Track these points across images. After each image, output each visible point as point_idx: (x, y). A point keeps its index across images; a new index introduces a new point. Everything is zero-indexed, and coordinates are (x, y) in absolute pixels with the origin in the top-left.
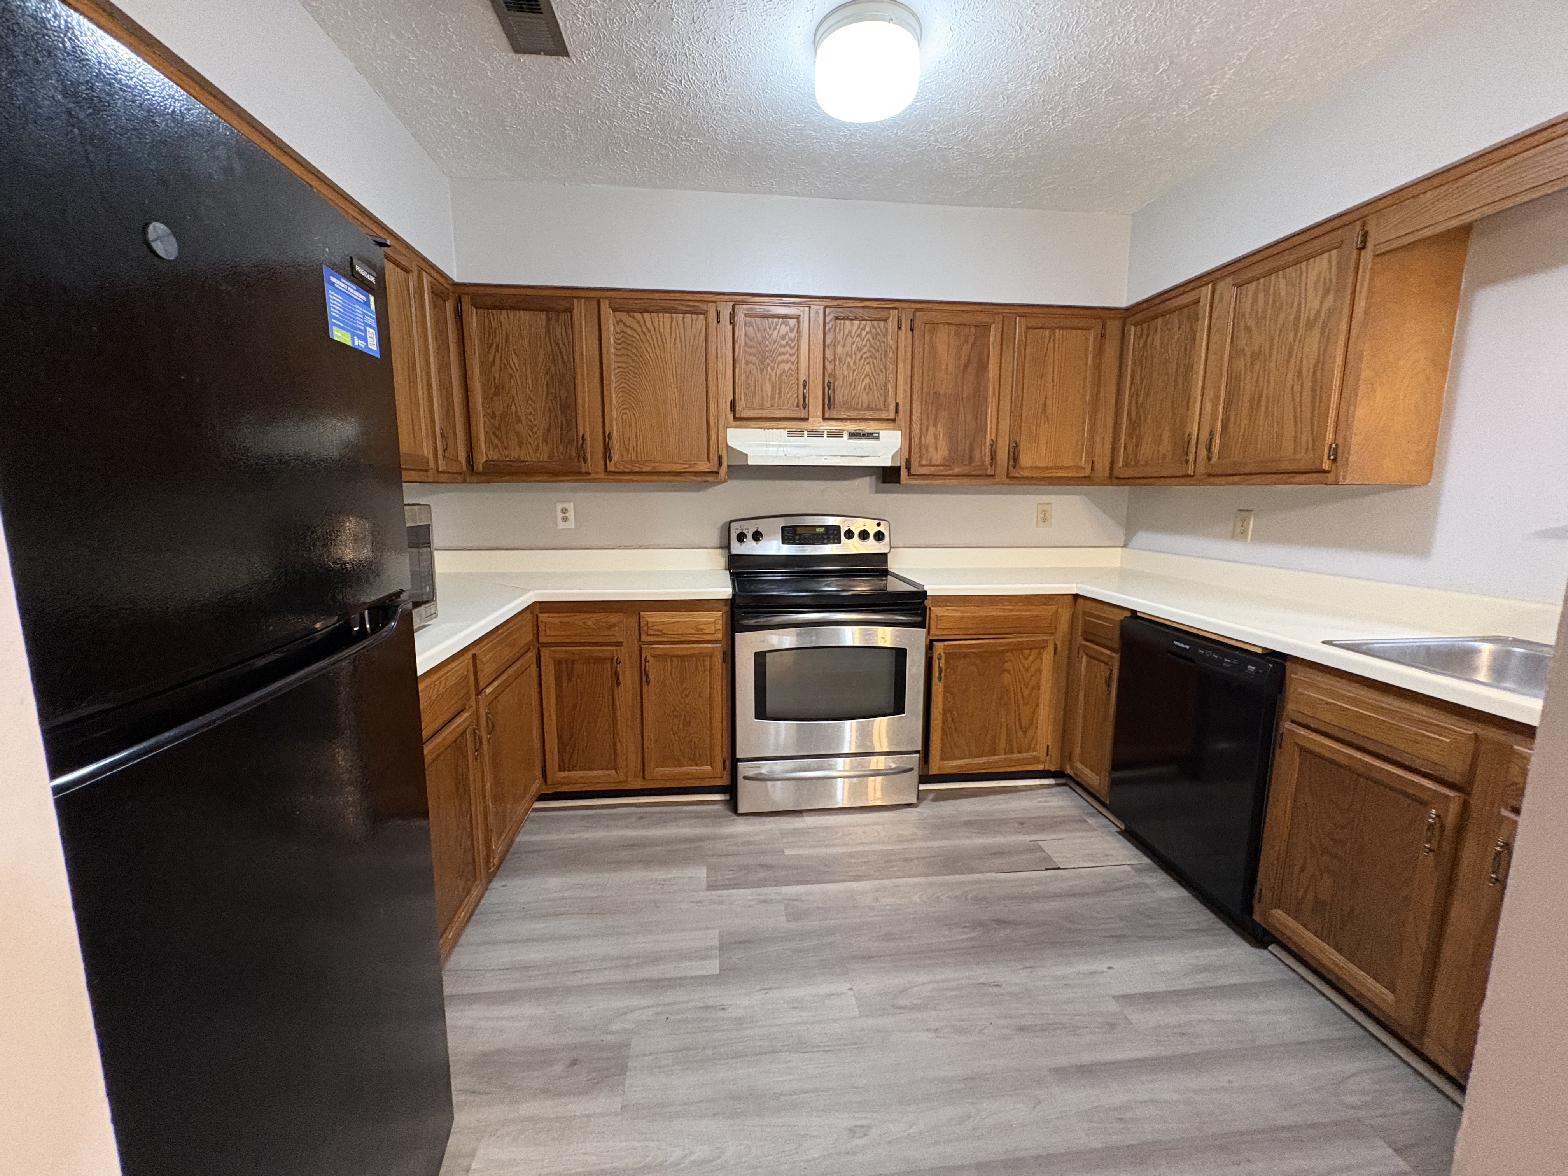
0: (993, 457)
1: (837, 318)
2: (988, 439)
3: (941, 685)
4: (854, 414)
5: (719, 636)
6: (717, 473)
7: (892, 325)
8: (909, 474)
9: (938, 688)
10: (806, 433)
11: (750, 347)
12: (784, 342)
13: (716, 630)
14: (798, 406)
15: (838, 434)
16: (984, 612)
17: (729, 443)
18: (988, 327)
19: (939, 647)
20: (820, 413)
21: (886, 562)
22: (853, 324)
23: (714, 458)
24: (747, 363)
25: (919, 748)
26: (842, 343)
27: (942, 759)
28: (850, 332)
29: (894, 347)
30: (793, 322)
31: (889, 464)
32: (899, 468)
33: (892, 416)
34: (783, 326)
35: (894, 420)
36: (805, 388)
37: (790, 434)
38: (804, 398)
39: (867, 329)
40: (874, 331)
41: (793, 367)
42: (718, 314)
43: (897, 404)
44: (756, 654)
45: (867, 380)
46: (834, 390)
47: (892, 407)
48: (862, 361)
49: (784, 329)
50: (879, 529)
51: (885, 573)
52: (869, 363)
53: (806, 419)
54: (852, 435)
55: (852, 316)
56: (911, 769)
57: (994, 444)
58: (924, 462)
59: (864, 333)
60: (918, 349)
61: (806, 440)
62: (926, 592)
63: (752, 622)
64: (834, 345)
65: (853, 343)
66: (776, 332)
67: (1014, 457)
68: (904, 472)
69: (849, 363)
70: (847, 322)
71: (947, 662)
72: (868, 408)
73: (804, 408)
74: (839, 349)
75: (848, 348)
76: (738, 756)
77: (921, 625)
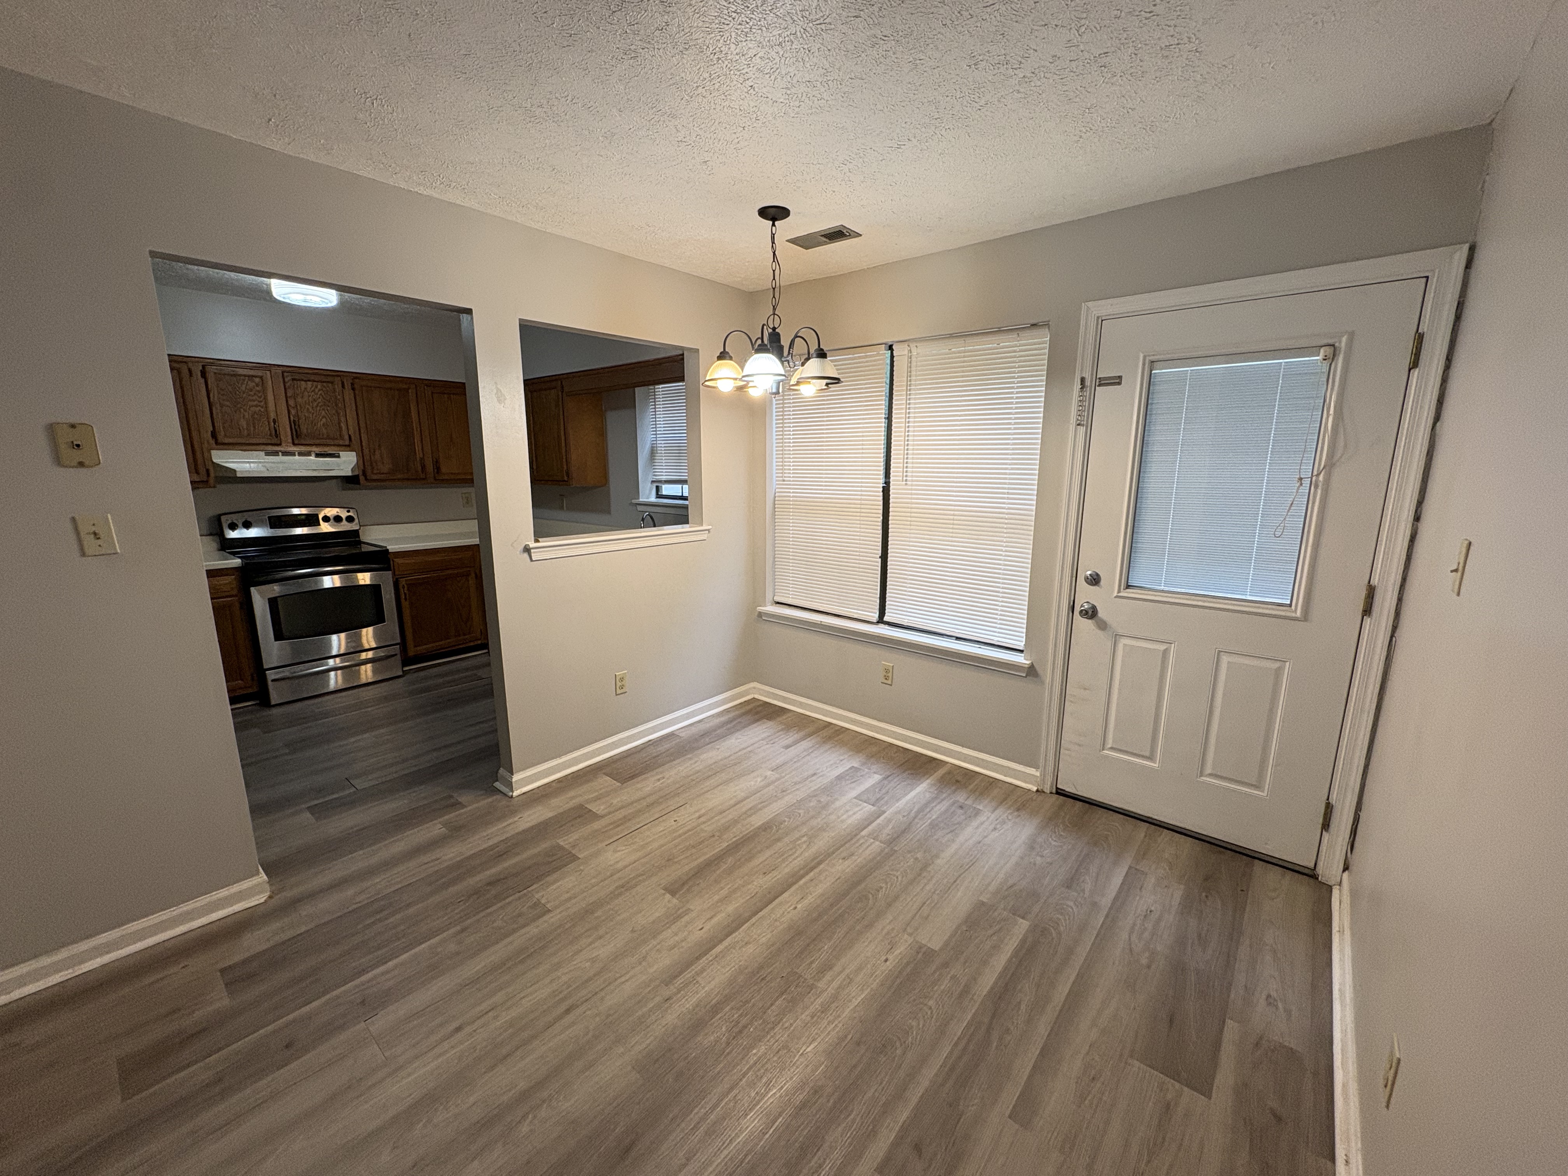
0: (423, 467)
1: (293, 380)
2: (418, 456)
3: (407, 603)
4: (318, 442)
5: (235, 592)
6: (207, 481)
7: (338, 387)
8: (366, 479)
9: (405, 604)
10: (280, 453)
11: (223, 395)
12: (252, 393)
13: (232, 589)
14: (271, 435)
15: (308, 454)
16: (430, 559)
17: (214, 461)
18: (407, 390)
19: (403, 582)
20: (290, 440)
21: (358, 536)
22: (307, 384)
23: (202, 471)
24: (222, 406)
25: (399, 641)
26: (301, 395)
27: (415, 646)
28: (306, 389)
29: (341, 400)
30: (257, 380)
31: (350, 474)
32: (358, 476)
33: (347, 443)
34: (249, 382)
35: (349, 446)
36: (275, 424)
37: (267, 454)
38: (276, 431)
39: (319, 387)
40: (324, 389)
41: (262, 410)
42: (190, 371)
43: (350, 436)
44: (269, 599)
45: (324, 420)
46: (299, 426)
47: (347, 437)
48: (318, 408)
49: (251, 384)
50: (349, 514)
51: (360, 543)
52: (323, 409)
53: (280, 445)
54: (317, 455)
55: (305, 379)
56: (396, 655)
57: (422, 459)
58: (375, 472)
59: (317, 391)
60: (360, 403)
61: (281, 458)
62: (388, 550)
63: (261, 579)
64: (294, 397)
65: (309, 396)
66: (244, 386)
67: (438, 469)
68: (362, 478)
69: (308, 409)
70: (303, 383)
71: (408, 590)
72: (328, 438)
73: (277, 437)
74: (299, 400)
75: (306, 398)
76: (265, 667)
77: (388, 569)
